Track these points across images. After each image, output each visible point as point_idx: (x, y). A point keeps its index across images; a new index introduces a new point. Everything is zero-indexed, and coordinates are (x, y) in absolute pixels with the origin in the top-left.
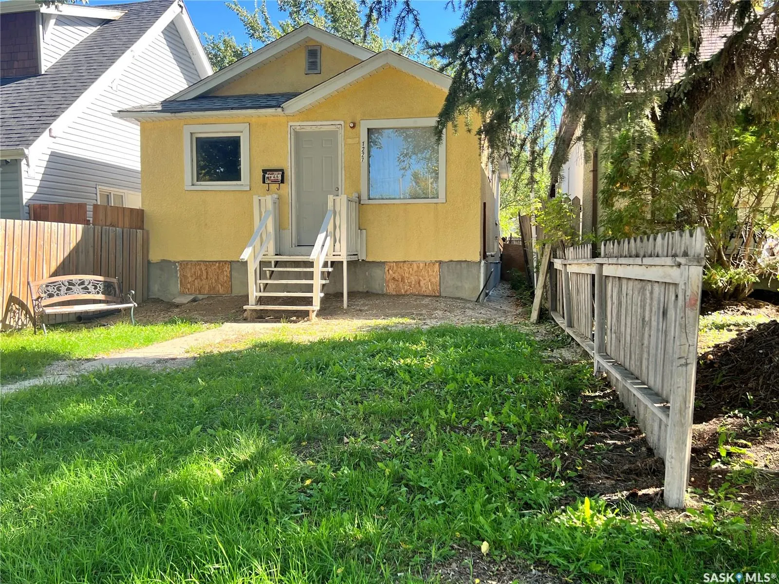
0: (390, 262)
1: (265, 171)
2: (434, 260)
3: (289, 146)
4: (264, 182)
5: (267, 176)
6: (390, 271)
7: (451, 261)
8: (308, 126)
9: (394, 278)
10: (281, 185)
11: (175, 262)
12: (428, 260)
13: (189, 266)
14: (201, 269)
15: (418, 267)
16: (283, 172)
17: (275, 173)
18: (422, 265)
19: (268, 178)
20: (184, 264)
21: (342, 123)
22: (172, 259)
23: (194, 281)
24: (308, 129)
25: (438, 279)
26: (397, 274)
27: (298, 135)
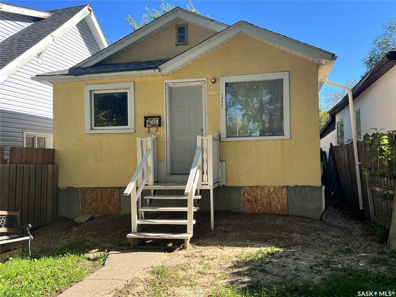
0: (245, 187)
1: (146, 118)
2: (282, 185)
3: (164, 98)
4: (145, 126)
5: (147, 121)
6: (246, 195)
7: (297, 186)
8: (179, 83)
9: (248, 200)
10: (159, 128)
11: (77, 189)
12: (277, 185)
13: (88, 192)
14: (97, 194)
15: (269, 191)
16: (159, 118)
17: (154, 119)
18: (272, 189)
19: (148, 123)
20: (84, 190)
21: (205, 79)
22: (75, 186)
23: (91, 203)
24: (179, 85)
25: (286, 201)
26: (251, 197)
27: (171, 90)
